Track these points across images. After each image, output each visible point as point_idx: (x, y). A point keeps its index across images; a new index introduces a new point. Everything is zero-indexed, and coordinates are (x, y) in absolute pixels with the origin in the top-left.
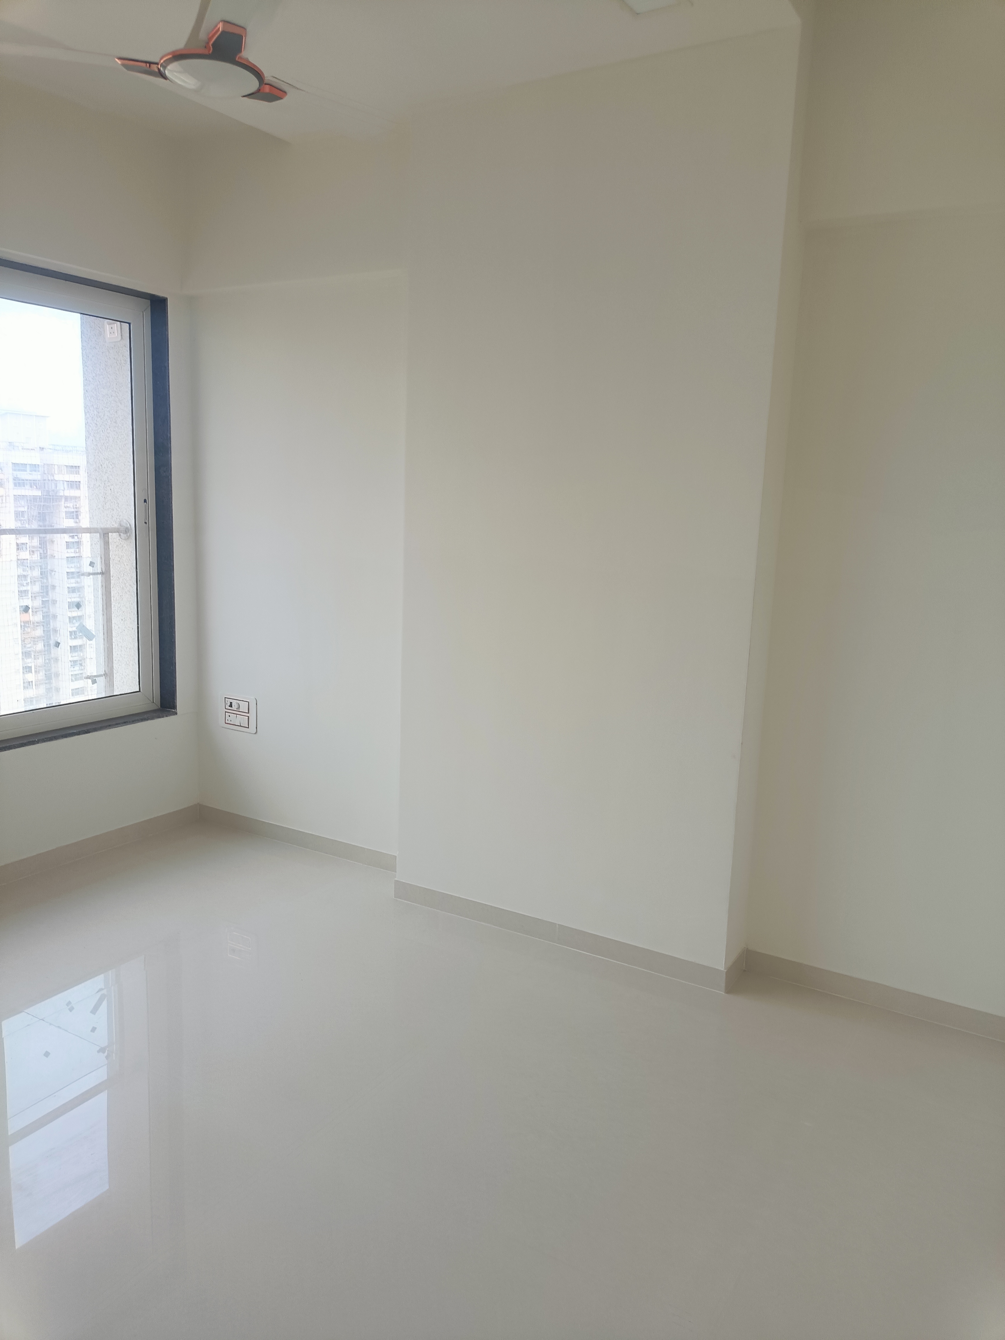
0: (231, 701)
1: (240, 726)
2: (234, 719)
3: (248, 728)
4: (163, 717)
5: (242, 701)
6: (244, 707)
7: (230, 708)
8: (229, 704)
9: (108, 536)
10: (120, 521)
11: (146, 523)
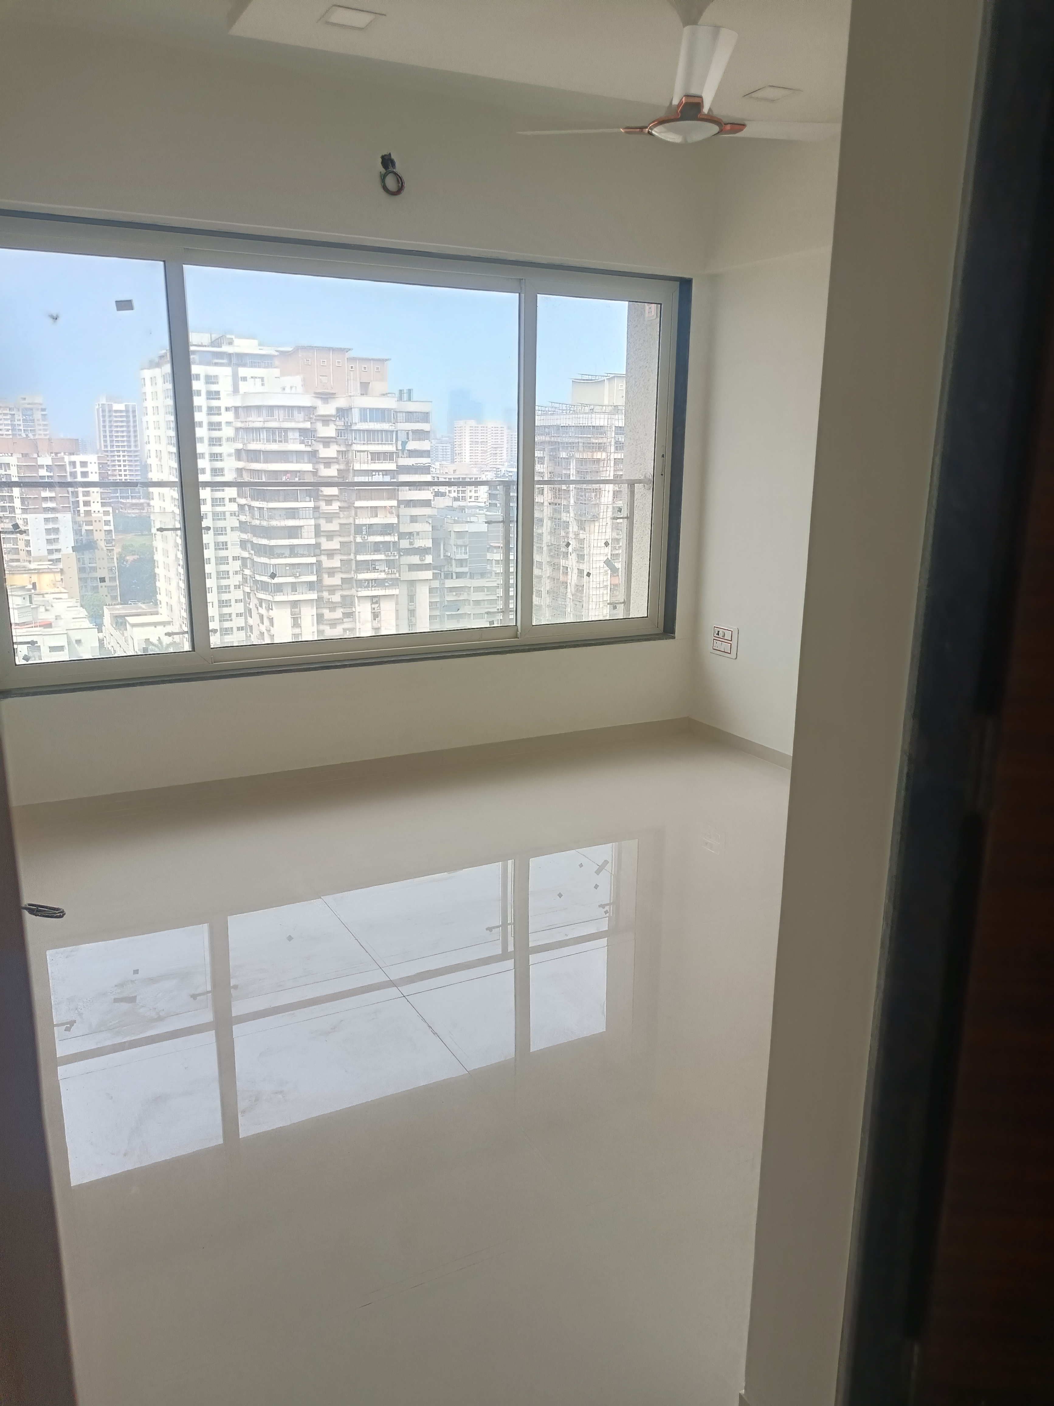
0: (719, 629)
1: (724, 652)
2: (718, 645)
3: (730, 653)
4: (663, 639)
5: (727, 630)
6: (728, 636)
7: (717, 636)
8: (717, 633)
9: (634, 486)
10: (646, 474)
11: (662, 475)
